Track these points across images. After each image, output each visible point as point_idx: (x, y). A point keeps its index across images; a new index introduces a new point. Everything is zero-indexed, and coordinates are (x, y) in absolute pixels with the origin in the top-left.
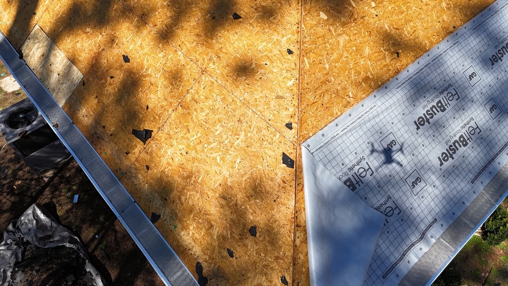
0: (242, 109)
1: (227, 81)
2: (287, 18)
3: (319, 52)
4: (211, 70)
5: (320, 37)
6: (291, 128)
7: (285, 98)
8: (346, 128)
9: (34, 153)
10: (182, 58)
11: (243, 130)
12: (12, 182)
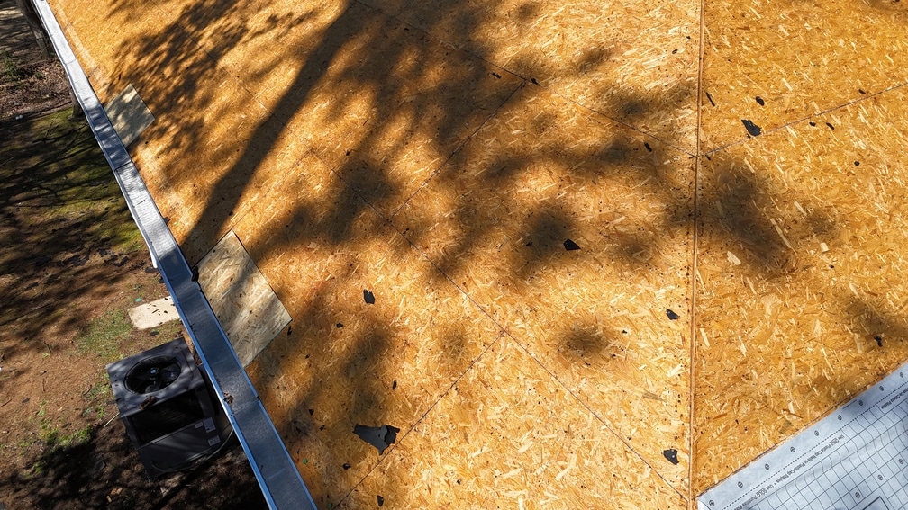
0: (575, 410)
1: (547, 353)
2: (666, 256)
3: (728, 322)
4: (517, 330)
5: (729, 295)
6: (675, 461)
7: (661, 400)
8: (786, 476)
9: (157, 440)
10: (466, 304)
11: (574, 452)
12: (108, 488)
